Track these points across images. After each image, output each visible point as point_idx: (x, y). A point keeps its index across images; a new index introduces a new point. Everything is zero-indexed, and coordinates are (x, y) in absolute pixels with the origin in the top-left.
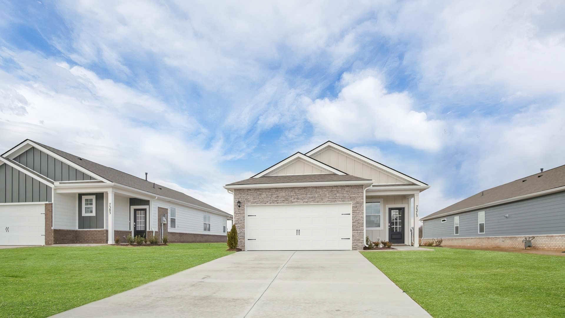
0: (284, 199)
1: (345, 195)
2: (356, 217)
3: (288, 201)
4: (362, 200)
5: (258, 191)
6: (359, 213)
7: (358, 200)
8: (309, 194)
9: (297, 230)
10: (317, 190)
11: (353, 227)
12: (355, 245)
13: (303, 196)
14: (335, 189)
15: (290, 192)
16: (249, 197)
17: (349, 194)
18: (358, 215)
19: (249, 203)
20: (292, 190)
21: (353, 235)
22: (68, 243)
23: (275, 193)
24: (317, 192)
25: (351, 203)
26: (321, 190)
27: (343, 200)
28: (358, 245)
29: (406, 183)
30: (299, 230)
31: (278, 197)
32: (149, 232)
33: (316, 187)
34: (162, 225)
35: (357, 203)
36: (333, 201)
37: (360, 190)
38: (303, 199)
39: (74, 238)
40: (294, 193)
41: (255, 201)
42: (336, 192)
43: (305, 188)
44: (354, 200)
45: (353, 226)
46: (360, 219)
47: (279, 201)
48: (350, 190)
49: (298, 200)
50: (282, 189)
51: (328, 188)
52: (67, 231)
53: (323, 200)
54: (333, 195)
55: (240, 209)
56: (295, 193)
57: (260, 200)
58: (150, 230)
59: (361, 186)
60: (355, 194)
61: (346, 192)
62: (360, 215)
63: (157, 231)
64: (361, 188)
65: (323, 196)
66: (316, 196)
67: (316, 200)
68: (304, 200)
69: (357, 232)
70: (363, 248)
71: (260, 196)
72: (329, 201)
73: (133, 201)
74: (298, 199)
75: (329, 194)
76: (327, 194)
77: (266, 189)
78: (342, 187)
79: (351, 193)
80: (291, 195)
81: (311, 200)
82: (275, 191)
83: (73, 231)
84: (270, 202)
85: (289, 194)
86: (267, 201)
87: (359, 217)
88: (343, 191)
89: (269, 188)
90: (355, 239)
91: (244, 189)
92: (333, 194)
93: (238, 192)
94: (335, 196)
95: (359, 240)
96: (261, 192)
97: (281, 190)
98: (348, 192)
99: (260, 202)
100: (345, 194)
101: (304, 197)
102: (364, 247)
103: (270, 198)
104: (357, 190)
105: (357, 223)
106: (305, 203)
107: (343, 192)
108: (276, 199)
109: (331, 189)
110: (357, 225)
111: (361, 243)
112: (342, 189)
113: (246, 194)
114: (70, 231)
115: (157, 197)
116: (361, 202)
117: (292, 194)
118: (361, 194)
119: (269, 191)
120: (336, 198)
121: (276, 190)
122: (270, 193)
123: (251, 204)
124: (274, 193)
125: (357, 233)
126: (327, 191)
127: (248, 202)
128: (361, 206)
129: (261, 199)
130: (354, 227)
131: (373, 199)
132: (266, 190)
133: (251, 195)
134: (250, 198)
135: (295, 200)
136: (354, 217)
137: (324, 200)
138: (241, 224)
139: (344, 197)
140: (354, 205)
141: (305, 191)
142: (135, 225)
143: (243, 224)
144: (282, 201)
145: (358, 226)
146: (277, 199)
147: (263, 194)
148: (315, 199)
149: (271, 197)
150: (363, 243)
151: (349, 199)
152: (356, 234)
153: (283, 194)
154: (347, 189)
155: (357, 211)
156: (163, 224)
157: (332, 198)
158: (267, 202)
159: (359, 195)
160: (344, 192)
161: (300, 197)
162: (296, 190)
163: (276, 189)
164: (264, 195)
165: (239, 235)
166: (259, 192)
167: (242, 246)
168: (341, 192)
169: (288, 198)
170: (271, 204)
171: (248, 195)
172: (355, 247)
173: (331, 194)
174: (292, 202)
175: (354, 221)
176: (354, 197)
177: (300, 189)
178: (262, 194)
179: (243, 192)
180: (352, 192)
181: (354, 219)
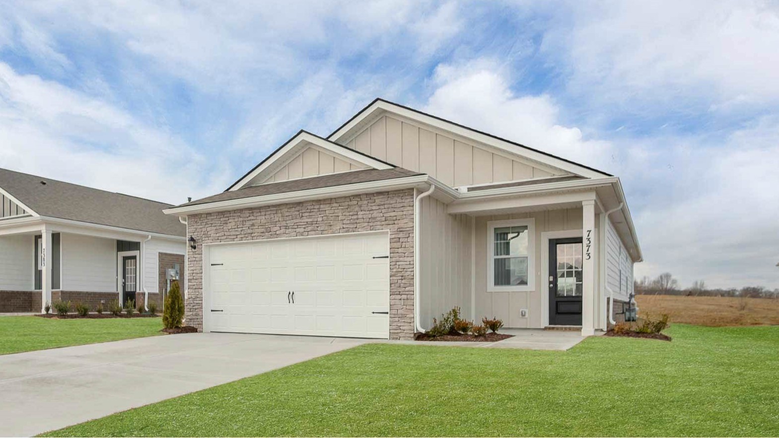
0: (263, 230)
1: (375, 214)
2: (397, 263)
3: (270, 233)
4: (410, 224)
5: (222, 216)
6: (405, 253)
7: (401, 224)
8: (306, 216)
9: (290, 293)
10: (322, 206)
11: (390, 287)
12: (394, 327)
13: (295, 221)
14: (355, 202)
15: (274, 214)
16: (209, 229)
17: (384, 211)
18: (401, 259)
19: (209, 241)
20: (276, 210)
21: (390, 305)
22: (14, 311)
23: (249, 218)
24: (321, 211)
25: (388, 232)
26: (328, 205)
27: (372, 223)
28: (401, 328)
29: (557, 175)
30: (293, 293)
31: (253, 225)
32: (139, 294)
33: (319, 201)
34: (168, 282)
35: (400, 230)
36: (351, 228)
37: (407, 201)
38: (296, 227)
39: (27, 304)
40: (280, 215)
41: (217, 235)
42: (357, 209)
43: (299, 204)
44: (394, 224)
45: (391, 284)
46: (406, 267)
47: (256, 234)
48: (386, 202)
49: (287, 230)
50: (259, 209)
51: (343, 200)
52: (13, 292)
53: (332, 227)
54: (352, 215)
55: (197, 253)
56: (282, 216)
57: (225, 233)
58: (141, 291)
59: (408, 192)
60: (395, 210)
61: (377, 208)
62: (406, 259)
63: (158, 292)
64: (408, 195)
65: (332, 218)
66: (319, 219)
67: (319, 229)
68: (298, 230)
69: (399, 297)
70: (412, 335)
71: (226, 225)
72: (343, 228)
73: (122, 245)
74: (286, 227)
75: (344, 214)
76: (340, 214)
77: (235, 211)
78: (370, 195)
79: (388, 208)
80: (275, 221)
81: (309, 228)
82: (249, 213)
83: (24, 293)
84: (240, 236)
85: (271, 218)
86: (237, 235)
87: (405, 263)
88: (371, 206)
89: (238, 210)
90: (394, 314)
91: (202, 214)
92: (351, 213)
93: (193, 220)
94: (355, 217)
95: (403, 316)
96: (226, 217)
97: (258, 211)
98: (382, 207)
99: (225, 237)
100: (375, 212)
101: (298, 224)
102: (415, 334)
103: (241, 229)
104: (401, 201)
105: (401, 278)
106: (299, 236)
107: (370, 208)
108: (249, 231)
109: (347, 203)
110: (399, 281)
111: (409, 325)
112: (370, 201)
113: (204, 224)
114: (18, 292)
115: (150, 237)
116: (408, 229)
117: (277, 219)
118: (409, 208)
119: (239, 214)
120: (358, 221)
121: (251, 212)
122: (241, 219)
123: (211, 241)
124: (247, 217)
125: (401, 299)
126: (340, 208)
127: (207, 238)
128: (409, 236)
129: (227, 232)
130: (393, 285)
131: (511, 220)
132: (235, 213)
133: (212, 224)
134: (212, 231)
135: (283, 230)
136: (393, 263)
137: (334, 228)
138: (197, 281)
139: (374, 218)
140: (393, 236)
141: (299, 211)
142: (124, 283)
143: (200, 280)
144: (259, 234)
145: (402, 285)
146: (252, 229)
147: (230, 221)
148: (318, 227)
149: (242, 226)
150: (412, 324)
151: (383, 223)
152: (398, 302)
153: (262, 219)
154: (378, 200)
155: (400, 250)
156: (170, 281)
157: (349, 222)
158: (235, 237)
159: (404, 213)
160: (374, 208)
161: (290, 223)
162: (285, 210)
163: (251, 210)
164: (232, 224)
165: (195, 302)
166: (224, 217)
167: (198, 323)
168: (366, 208)
169: (269, 226)
170: (242, 240)
171: (208, 224)
172: (396, 331)
173: (348, 214)
174: (278, 235)
175: (393, 273)
176: (395, 218)
177: (290, 208)
178: (228, 222)
179: (200, 220)
180: (391, 206)
181: (393, 269)
